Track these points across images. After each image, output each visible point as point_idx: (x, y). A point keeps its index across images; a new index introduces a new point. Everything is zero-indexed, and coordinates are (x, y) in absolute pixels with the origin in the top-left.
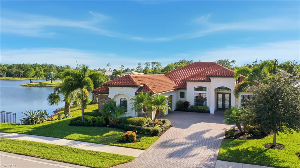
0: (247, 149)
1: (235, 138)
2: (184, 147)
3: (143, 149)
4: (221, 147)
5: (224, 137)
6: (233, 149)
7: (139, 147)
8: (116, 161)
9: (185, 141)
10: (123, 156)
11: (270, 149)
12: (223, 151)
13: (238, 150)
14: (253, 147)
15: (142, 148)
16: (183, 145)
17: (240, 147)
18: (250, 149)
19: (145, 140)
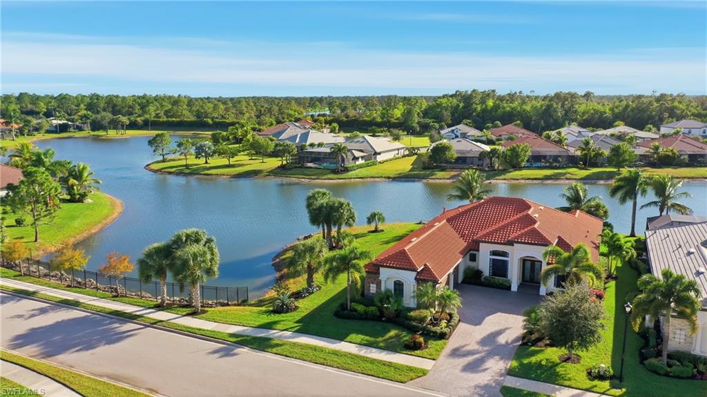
0: (540, 361)
1: (533, 345)
2: (475, 356)
3: (434, 359)
4: (514, 358)
5: (520, 343)
6: (526, 361)
7: (429, 357)
8: (412, 374)
9: (477, 347)
10: (418, 369)
11: (563, 364)
12: (515, 364)
13: (530, 363)
14: (547, 360)
15: (432, 357)
16: (475, 354)
17: (534, 359)
18: (544, 363)
19: (433, 344)
